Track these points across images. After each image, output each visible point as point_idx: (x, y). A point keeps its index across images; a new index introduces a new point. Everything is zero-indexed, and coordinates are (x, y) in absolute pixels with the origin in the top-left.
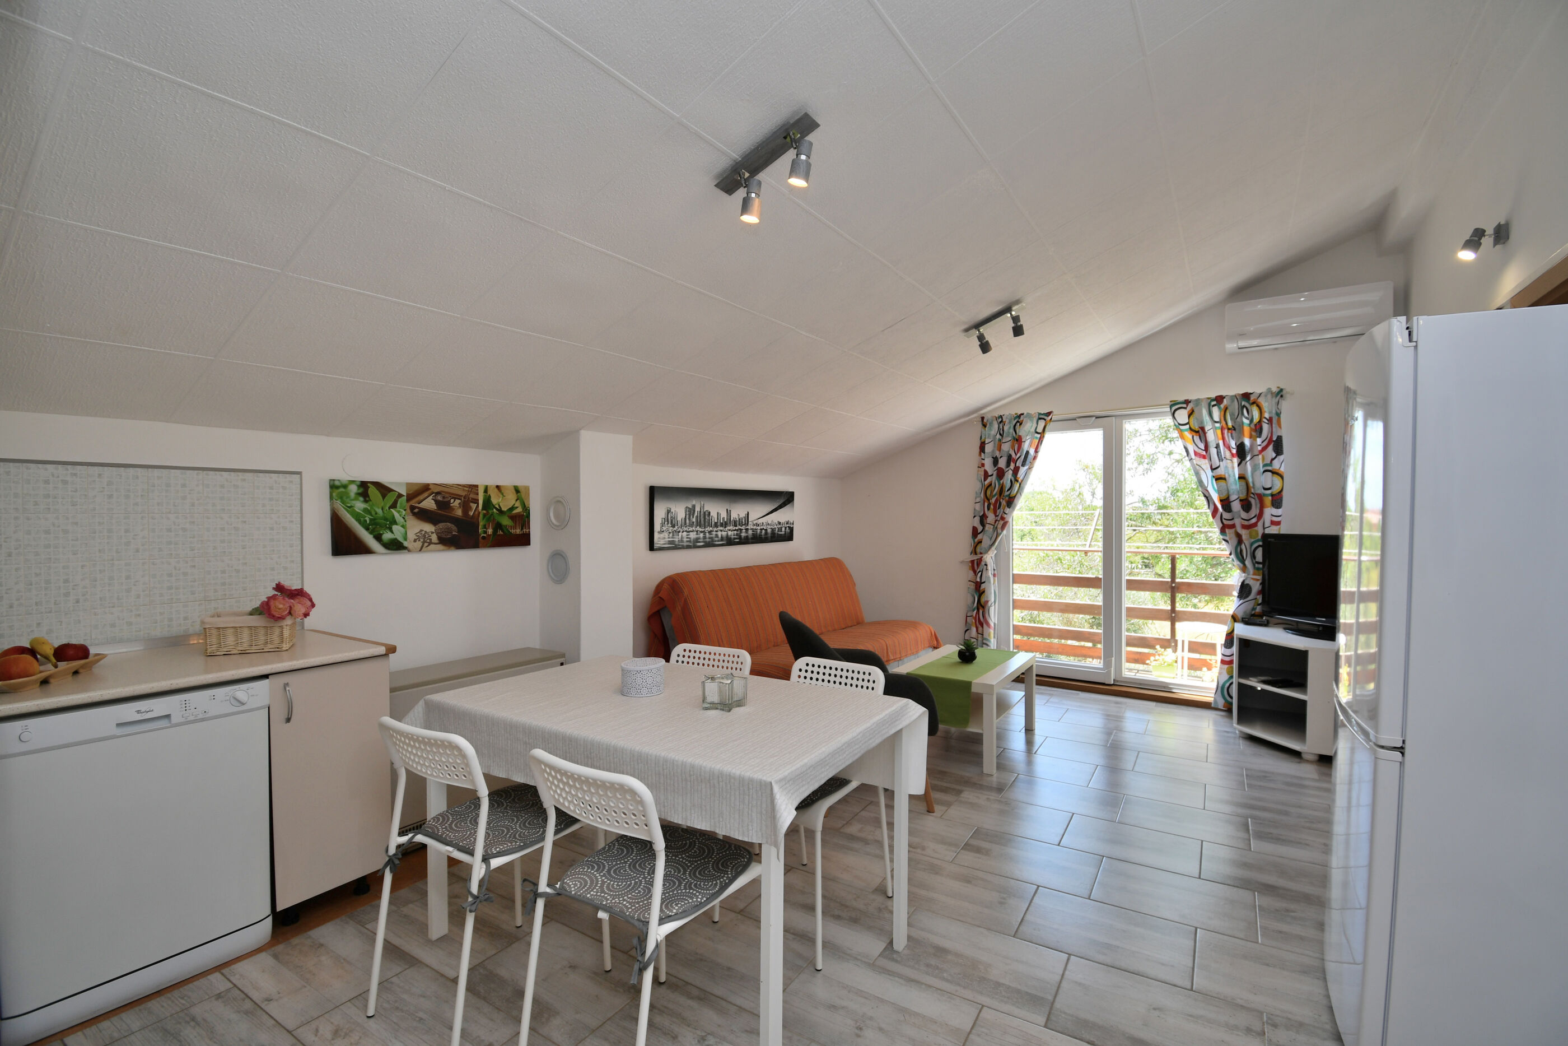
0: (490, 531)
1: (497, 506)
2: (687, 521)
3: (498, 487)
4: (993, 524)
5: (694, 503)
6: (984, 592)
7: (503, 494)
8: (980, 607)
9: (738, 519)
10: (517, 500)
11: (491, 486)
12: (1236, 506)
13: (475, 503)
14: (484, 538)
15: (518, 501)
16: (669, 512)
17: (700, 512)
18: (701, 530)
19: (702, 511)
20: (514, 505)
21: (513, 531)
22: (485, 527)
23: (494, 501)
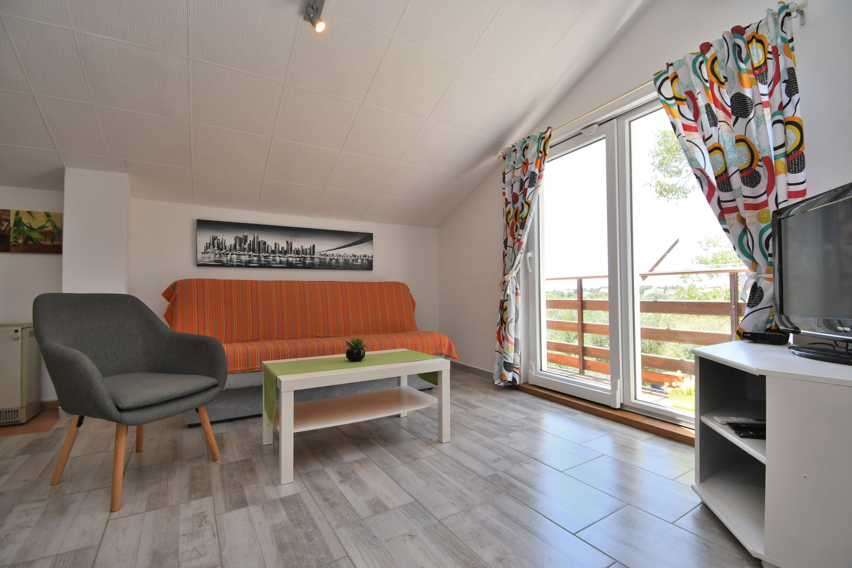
0: (21, 241)
1: (28, 225)
2: (238, 247)
3: (28, 212)
4: (512, 246)
5: (246, 234)
6: (506, 309)
7: (34, 217)
8: (503, 323)
9: (300, 250)
10: (47, 222)
11: (22, 211)
12: (736, 181)
13: (7, 222)
14: (14, 245)
15: (49, 222)
16: (214, 239)
17: (254, 241)
18: (254, 254)
19: (255, 240)
20: (45, 224)
21: (43, 243)
22: (16, 238)
23: (26, 220)
